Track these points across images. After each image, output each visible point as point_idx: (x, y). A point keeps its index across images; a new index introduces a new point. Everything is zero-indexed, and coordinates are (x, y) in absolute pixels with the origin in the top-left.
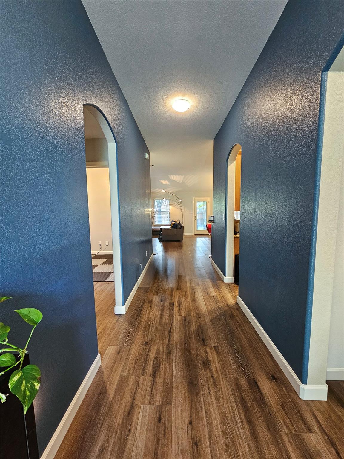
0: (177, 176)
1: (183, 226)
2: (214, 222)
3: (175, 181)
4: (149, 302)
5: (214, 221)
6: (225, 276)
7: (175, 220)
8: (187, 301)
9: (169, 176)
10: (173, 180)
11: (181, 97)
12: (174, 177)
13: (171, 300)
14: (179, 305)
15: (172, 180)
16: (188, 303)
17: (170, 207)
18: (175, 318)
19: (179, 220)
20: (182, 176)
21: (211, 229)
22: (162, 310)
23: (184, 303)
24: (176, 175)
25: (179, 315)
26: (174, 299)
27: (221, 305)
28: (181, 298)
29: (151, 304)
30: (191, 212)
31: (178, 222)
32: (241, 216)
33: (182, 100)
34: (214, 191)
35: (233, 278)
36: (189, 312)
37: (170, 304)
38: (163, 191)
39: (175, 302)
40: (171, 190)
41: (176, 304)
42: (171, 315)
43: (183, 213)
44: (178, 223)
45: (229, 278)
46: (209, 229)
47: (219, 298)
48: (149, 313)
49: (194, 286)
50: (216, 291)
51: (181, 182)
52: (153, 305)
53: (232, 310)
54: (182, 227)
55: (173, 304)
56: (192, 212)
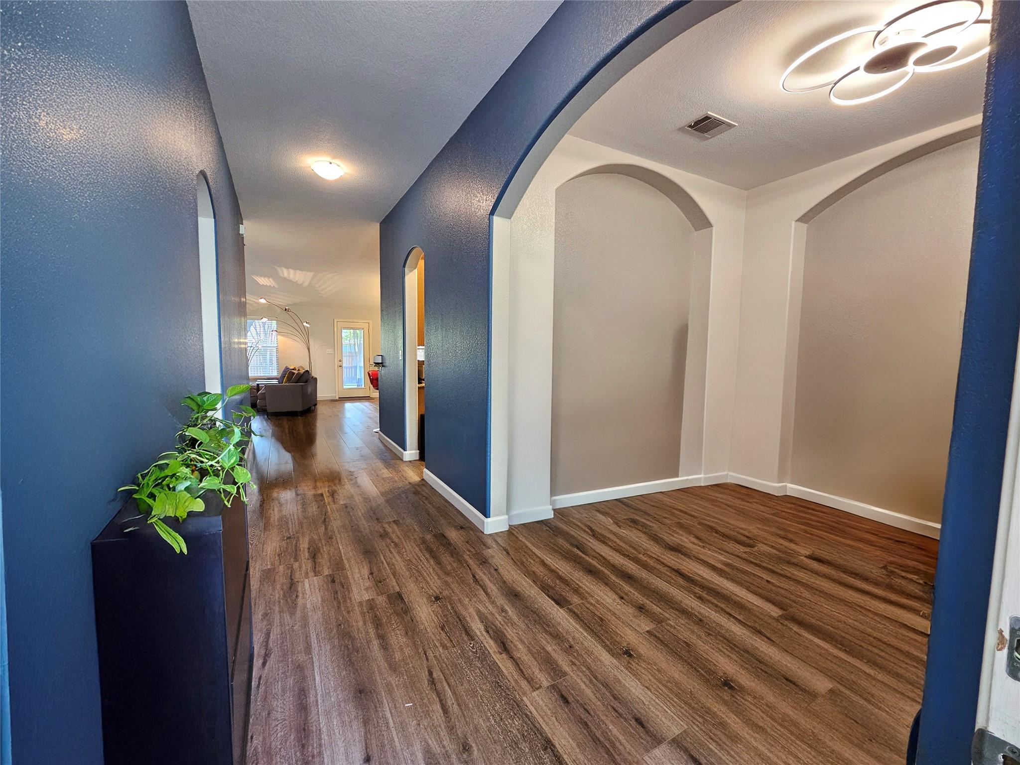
0: (298, 272)
1: (316, 379)
2: (383, 366)
3: (291, 281)
5: (384, 364)
6: (405, 449)
7: (292, 367)
8: (344, 489)
9: (279, 269)
10: (287, 278)
11: (329, 159)
12: (289, 274)
13: (316, 491)
15: (285, 278)
17: (279, 337)
18: (328, 508)
19: (303, 367)
20: (309, 273)
21: (377, 379)
22: (304, 504)
24: (295, 269)
25: (335, 505)
26: (321, 489)
27: (399, 485)
30: (330, 351)
31: (302, 371)
32: (427, 355)
33: (331, 163)
34: (382, 311)
35: (418, 451)
36: (351, 498)
38: (263, 301)
40: (282, 300)
42: (322, 507)
43: (310, 351)
45: (411, 453)
46: (374, 380)
47: (396, 478)
49: (352, 470)
50: (390, 471)
51: (306, 284)
52: (283, 502)
54: (312, 380)
55: (321, 495)
56: (333, 350)
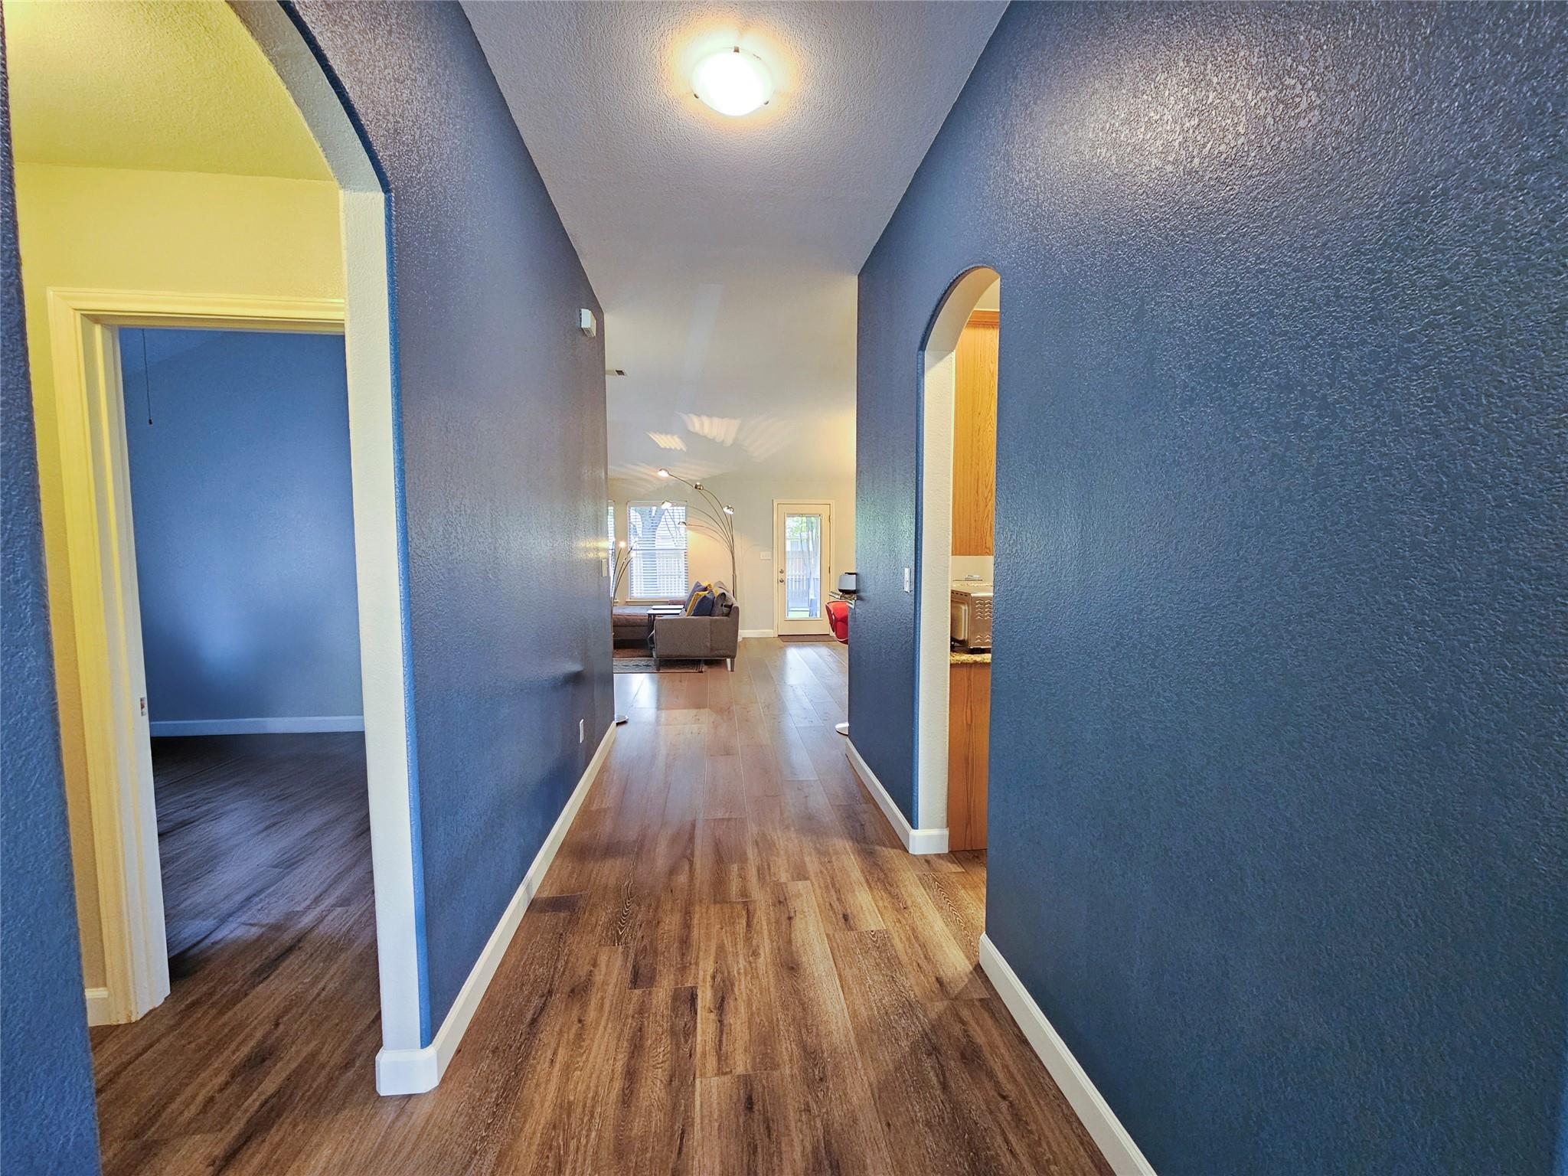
0: (716, 420)
1: (737, 608)
2: (860, 598)
3: (705, 438)
4: (572, 991)
5: (862, 594)
7: (704, 584)
8: (754, 976)
9: (685, 417)
10: (701, 433)
12: (702, 426)
13: (683, 969)
14: (720, 1006)
15: (697, 434)
16: (761, 984)
17: (688, 532)
18: (697, 1094)
19: (721, 585)
20: (732, 421)
22: (637, 1047)
23: (743, 987)
24: (710, 416)
25: (720, 1072)
26: (697, 964)
27: (914, 985)
28: (730, 958)
29: (584, 1007)
30: (765, 555)
31: (717, 592)
33: (737, 50)
34: (859, 472)
35: (946, 832)
36: (764, 1043)
37: (676, 997)
38: (664, 474)
39: (700, 983)
40: (694, 472)
41: (705, 997)
42: (680, 1078)
43: (735, 555)
44: (716, 595)
45: (929, 836)
46: (840, 623)
47: (897, 941)
48: (567, 1070)
49: (783, 880)
50: (881, 904)
51: (729, 442)
52: (591, 1015)
53: (965, 1013)
54: (731, 611)
55: (693, 998)
56: (770, 553)
